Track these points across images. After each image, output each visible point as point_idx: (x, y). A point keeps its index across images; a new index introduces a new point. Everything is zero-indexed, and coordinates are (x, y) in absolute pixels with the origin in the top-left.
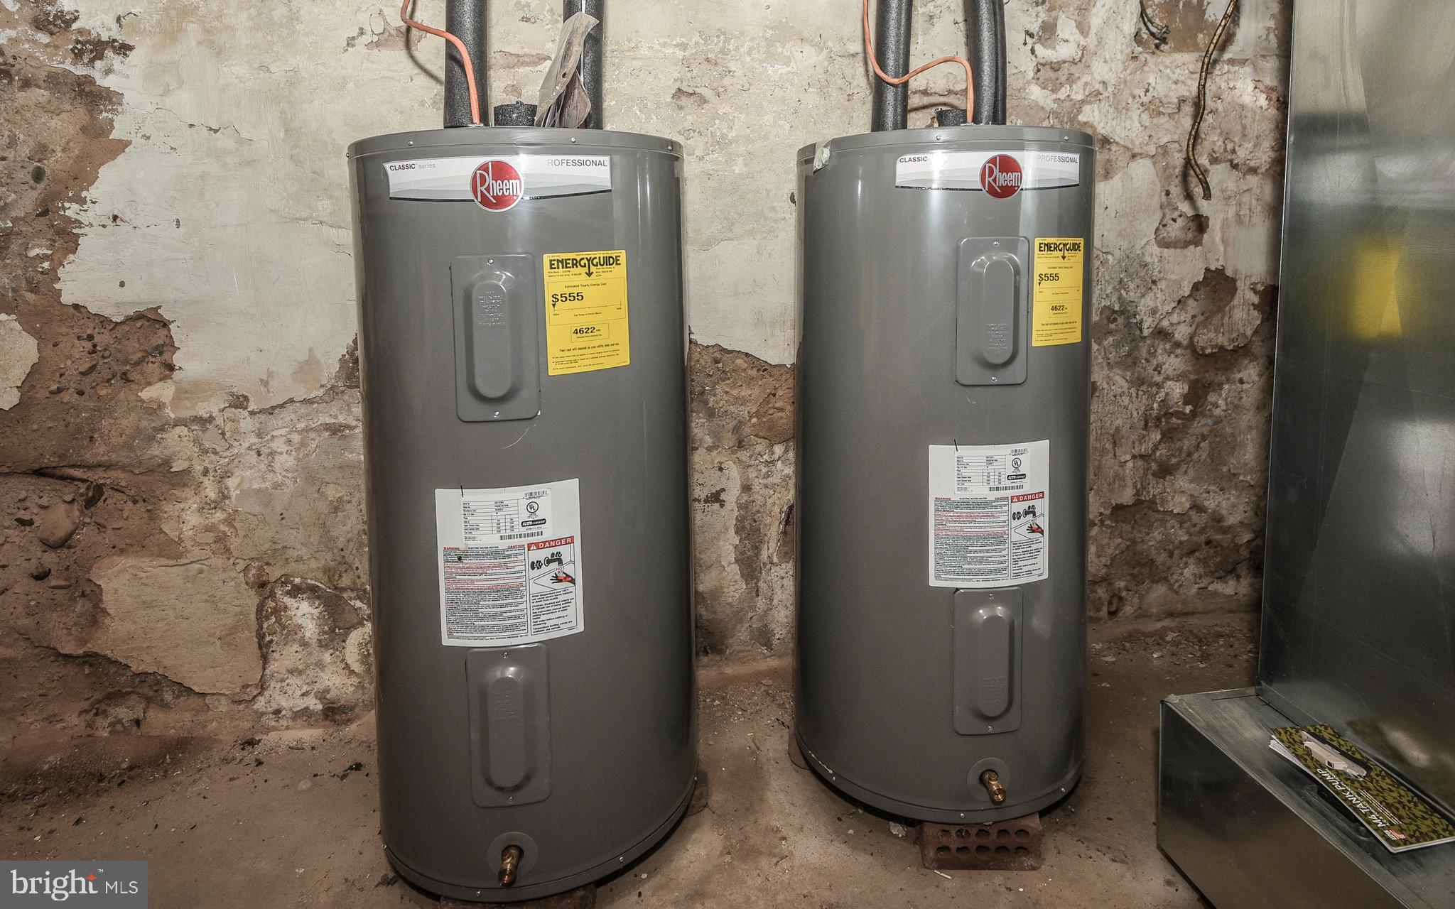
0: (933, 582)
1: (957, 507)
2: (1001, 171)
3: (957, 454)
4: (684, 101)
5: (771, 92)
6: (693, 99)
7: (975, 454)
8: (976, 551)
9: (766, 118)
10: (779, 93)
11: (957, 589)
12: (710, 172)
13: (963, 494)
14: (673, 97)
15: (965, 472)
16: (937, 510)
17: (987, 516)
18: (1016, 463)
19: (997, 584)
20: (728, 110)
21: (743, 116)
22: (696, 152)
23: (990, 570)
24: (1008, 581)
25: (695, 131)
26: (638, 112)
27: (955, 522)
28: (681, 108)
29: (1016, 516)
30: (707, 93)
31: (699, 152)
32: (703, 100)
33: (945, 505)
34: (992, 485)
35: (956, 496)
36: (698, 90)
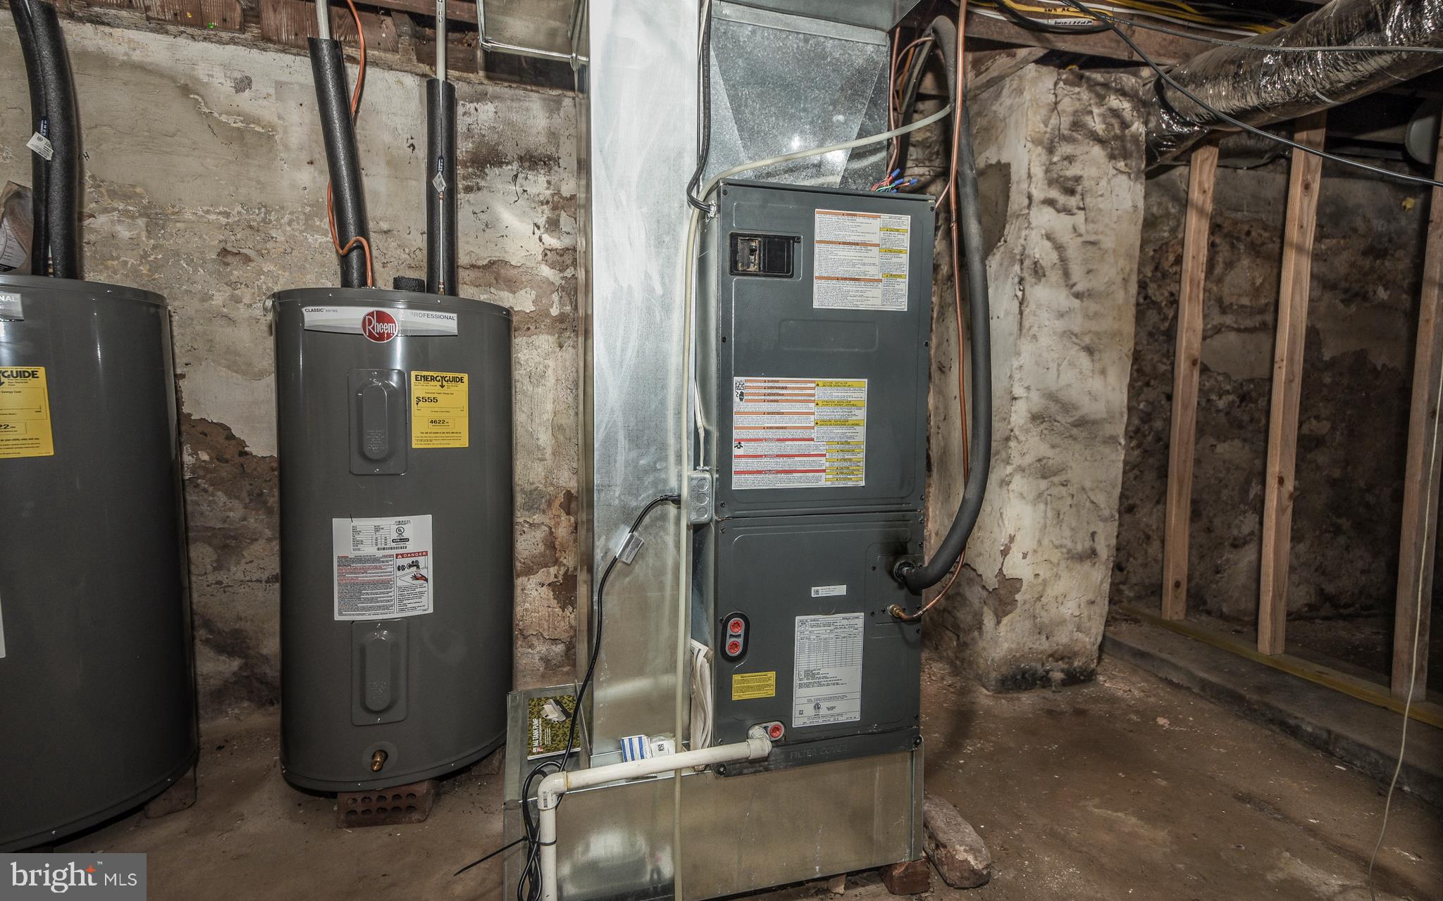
0: (337, 617)
1: (353, 562)
2: (378, 321)
3: (353, 524)
4: (229, 259)
5: (311, 256)
6: (238, 258)
7: (366, 524)
8: (367, 594)
9: (308, 277)
10: (318, 256)
11: (353, 621)
12: (258, 317)
13: (358, 553)
14: (218, 255)
15: (358, 538)
16: (339, 566)
17: (376, 568)
18: (400, 530)
19: (385, 617)
20: (272, 268)
21: (287, 274)
22: (244, 300)
23: (379, 607)
24: (395, 614)
25: (241, 284)
26: (185, 265)
27: (352, 573)
28: (227, 264)
29: (400, 568)
30: (251, 253)
31: (247, 300)
32: (248, 259)
33: (345, 561)
34: (379, 546)
35: (352, 554)
36: (243, 251)
